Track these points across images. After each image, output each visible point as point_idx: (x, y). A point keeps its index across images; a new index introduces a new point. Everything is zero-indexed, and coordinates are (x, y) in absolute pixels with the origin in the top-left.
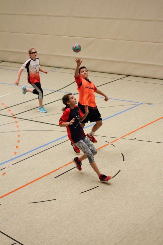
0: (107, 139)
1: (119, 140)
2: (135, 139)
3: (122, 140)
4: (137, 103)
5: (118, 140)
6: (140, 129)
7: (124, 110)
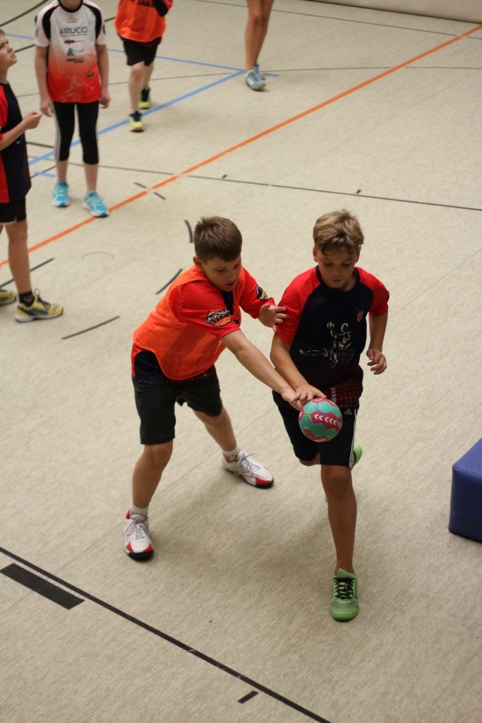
0: (142, 178)
1: (178, 180)
2: (225, 176)
3: (185, 181)
4: (230, 71)
5: (173, 179)
6: (239, 149)
7: (192, 91)
